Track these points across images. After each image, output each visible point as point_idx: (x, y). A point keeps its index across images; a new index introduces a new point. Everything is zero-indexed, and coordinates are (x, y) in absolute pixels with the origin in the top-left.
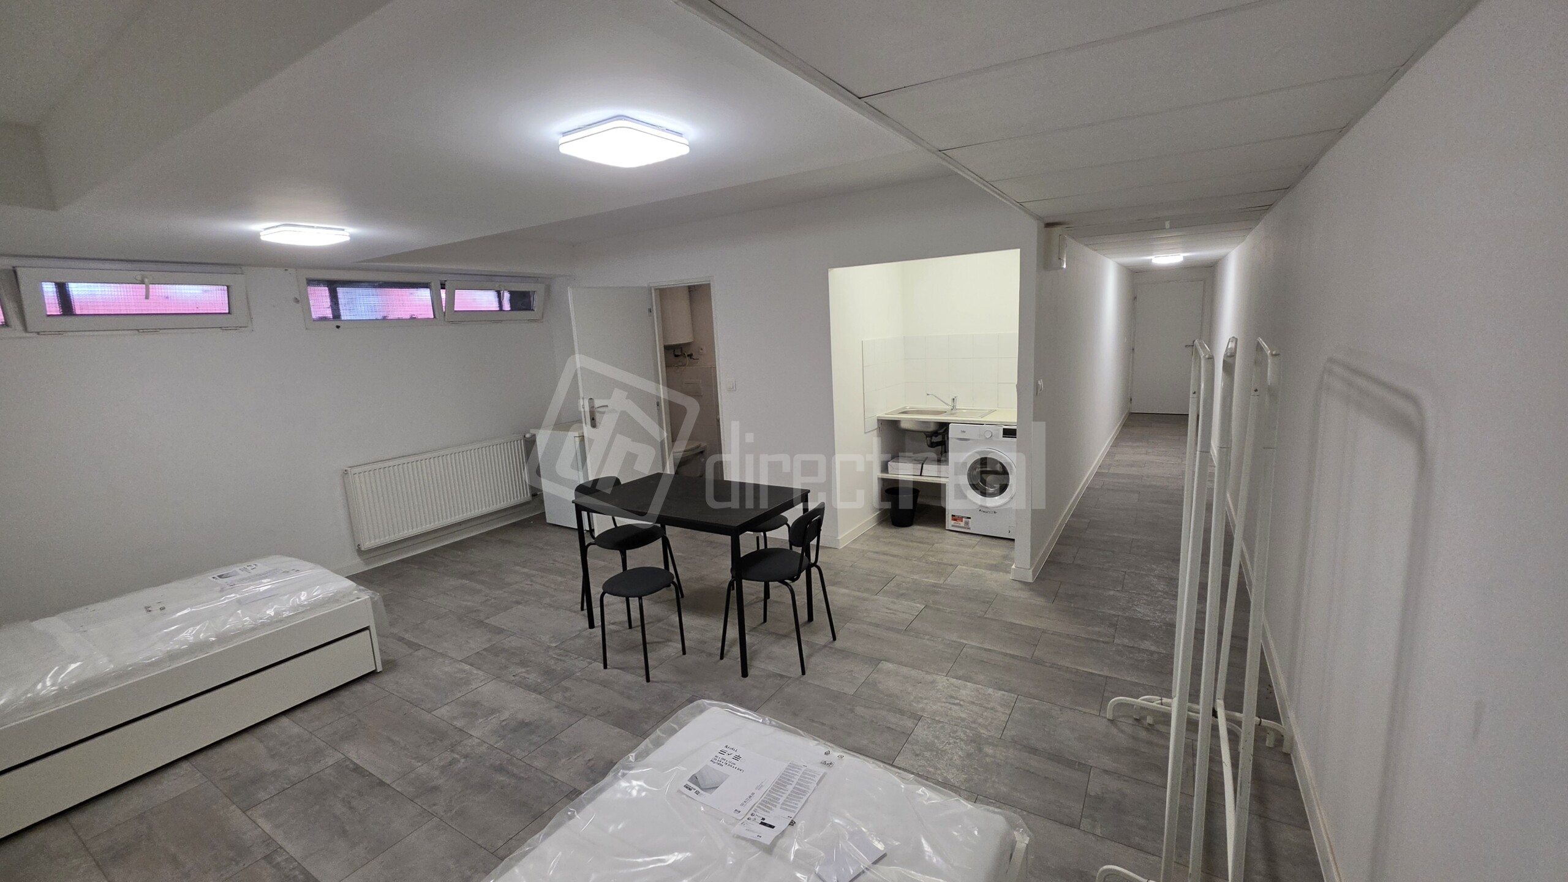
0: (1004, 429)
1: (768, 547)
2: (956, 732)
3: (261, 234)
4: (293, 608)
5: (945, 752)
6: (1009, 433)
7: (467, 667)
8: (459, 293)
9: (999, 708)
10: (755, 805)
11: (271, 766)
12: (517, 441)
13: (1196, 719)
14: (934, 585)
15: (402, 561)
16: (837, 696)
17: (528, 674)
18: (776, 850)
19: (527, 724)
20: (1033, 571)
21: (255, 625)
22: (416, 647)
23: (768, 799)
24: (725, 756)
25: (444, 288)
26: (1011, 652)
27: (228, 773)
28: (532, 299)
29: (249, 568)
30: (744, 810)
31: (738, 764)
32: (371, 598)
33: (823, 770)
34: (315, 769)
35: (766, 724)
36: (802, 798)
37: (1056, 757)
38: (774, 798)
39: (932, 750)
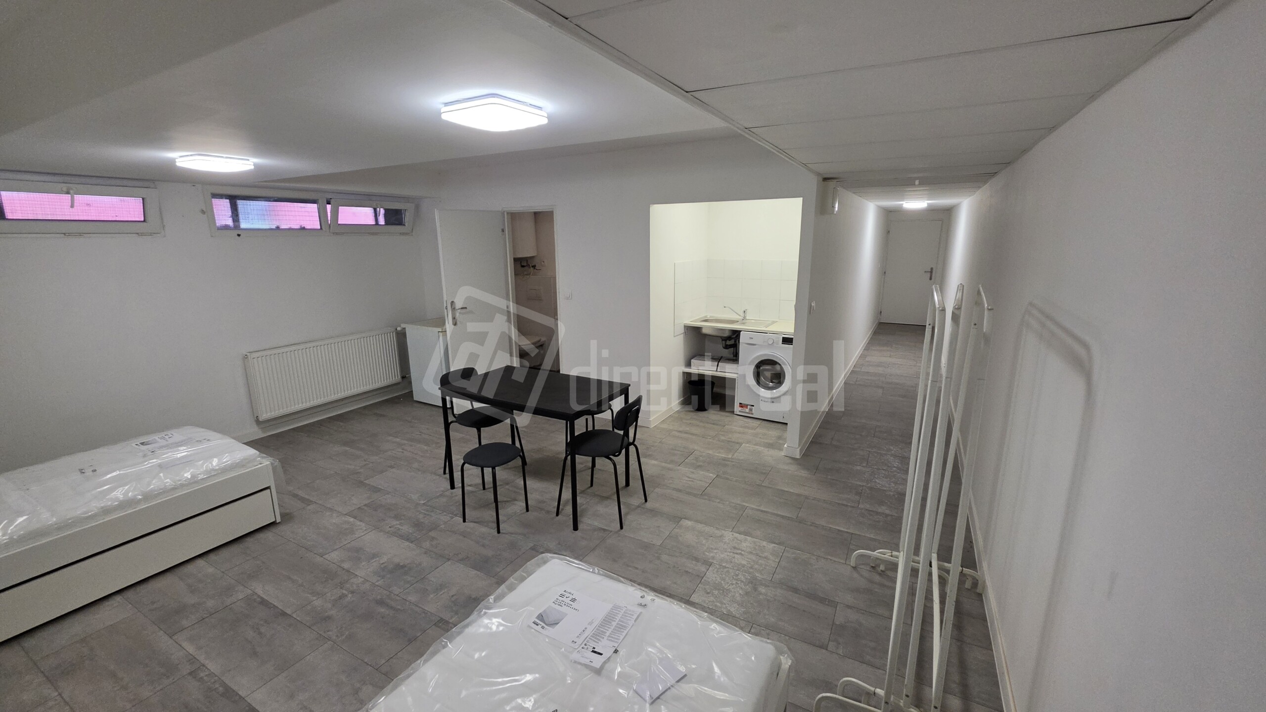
0: (783, 338)
1: (596, 429)
2: (738, 575)
3: (177, 160)
4: (206, 472)
5: (729, 590)
6: (787, 341)
7: (352, 520)
8: (342, 209)
9: (771, 557)
10: (587, 637)
11: (191, 599)
12: (390, 333)
13: (917, 568)
14: (724, 459)
15: (293, 429)
16: (647, 546)
17: (402, 526)
18: (604, 672)
19: (403, 567)
20: (800, 449)
21: (175, 485)
22: (308, 502)
23: (598, 632)
24: (564, 599)
25: (329, 204)
26: (781, 514)
27: (155, 606)
28: (403, 216)
29: (167, 437)
30: (579, 641)
31: (574, 605)
32: (272, 464)
33: (640, 610)
34: (228, 601)
35: (595, 573)
36: (623, 632)
37: (812, 596)
38: (602, 631)
39: (719, 590)
